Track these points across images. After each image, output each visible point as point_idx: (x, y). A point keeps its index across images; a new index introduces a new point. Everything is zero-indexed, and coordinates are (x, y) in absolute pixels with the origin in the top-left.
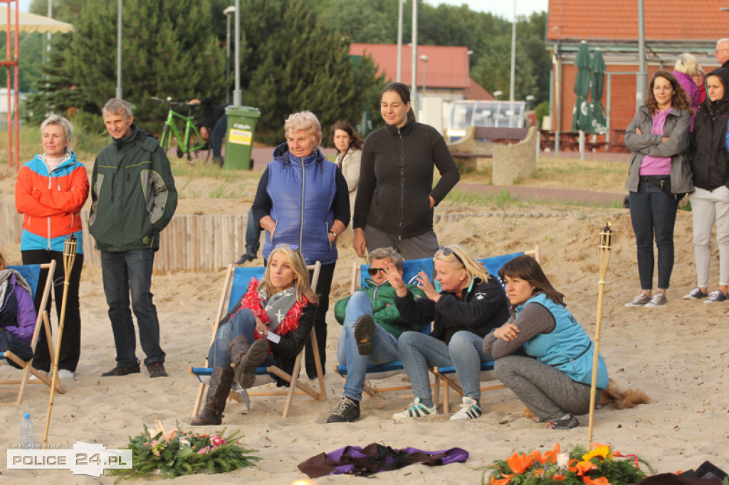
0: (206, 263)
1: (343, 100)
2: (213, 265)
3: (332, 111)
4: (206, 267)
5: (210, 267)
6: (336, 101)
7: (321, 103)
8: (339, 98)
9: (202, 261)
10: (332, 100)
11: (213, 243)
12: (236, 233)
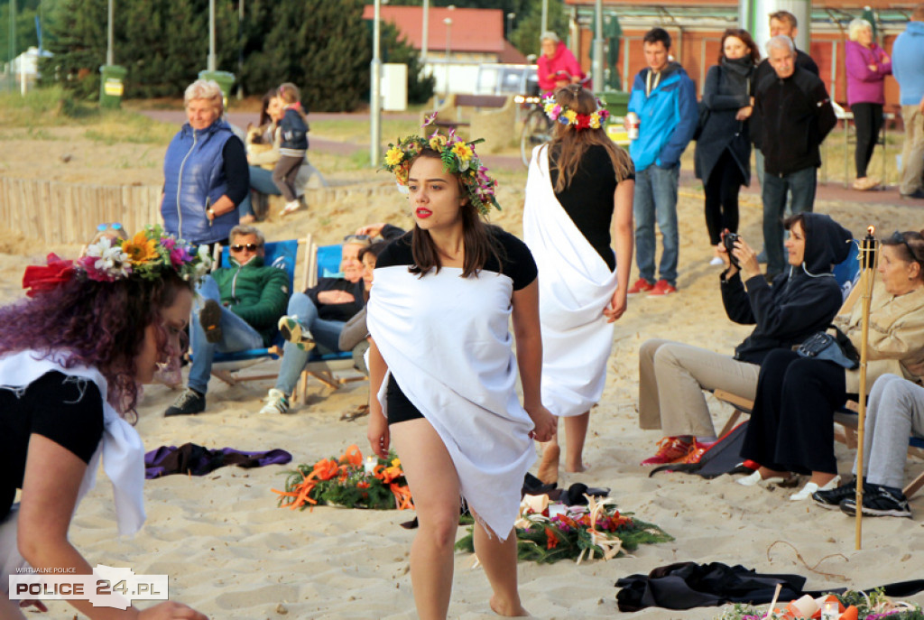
1: (356, 63)
3: (345, 75)
6: (349, 65)
7: (334, 67)
8: (352, 62)
10: (344, 65)
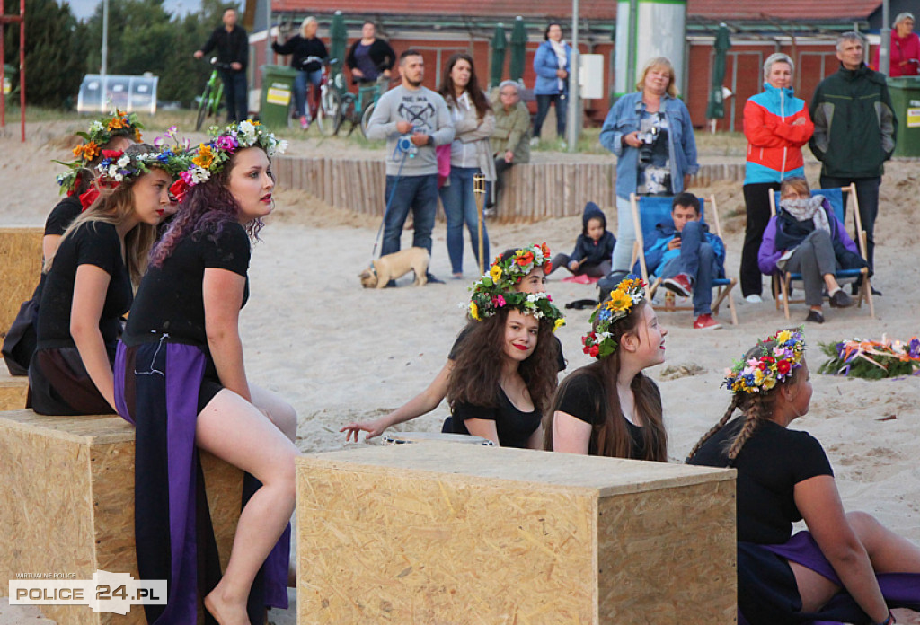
0: (524, 209)
2: (533, 212)
4: (524, 214)
5: (530, 213)
9: (518, 208)
11: (534, 190)
12: (566, 180)
